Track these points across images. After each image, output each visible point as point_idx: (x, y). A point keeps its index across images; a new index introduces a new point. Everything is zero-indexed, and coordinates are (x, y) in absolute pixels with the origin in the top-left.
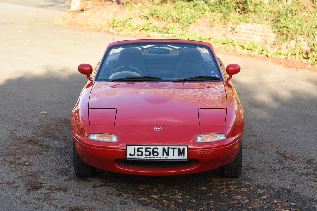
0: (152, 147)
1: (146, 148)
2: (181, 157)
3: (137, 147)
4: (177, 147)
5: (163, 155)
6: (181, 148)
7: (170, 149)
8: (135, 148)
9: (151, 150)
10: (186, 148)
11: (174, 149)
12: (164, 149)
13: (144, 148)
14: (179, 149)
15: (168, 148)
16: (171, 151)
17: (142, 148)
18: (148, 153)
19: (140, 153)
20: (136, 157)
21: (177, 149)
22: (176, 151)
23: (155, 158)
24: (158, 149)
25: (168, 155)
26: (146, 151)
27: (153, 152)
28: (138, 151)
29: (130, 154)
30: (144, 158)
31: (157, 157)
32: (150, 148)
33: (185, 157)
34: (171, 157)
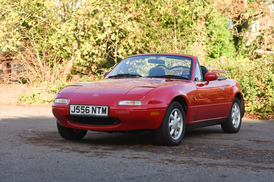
0: (86, 106)
1: (82, 107)
2: (104, 115)
3: (76, 106)
4: (102, 107)
5: (92, 113)
6: (104, 107)
7: (97, 108)
8: (75, 107)
9: (85, 108)
10: (107, 107)
11: (99, 108)
12: (93, 108)
13: (81, 106)
14: (103, 108)
15: (96, 107)
16: (97, 109)
17: (79, 107)
18: (83, 111)
19: (78, 111)
20: (75, 113)
21: (102, 108)
22: (101, 110)
23: (87, 114)
24: (89, 108)
25: (95, 112)
26: (82, 109)
27: (86, 110)
28: (77, 109)
29: (72, 111)
30: (80, 114)
31: (88, 113)
32: (84, 107)
33: (107, 115)
34: (97, 114)
